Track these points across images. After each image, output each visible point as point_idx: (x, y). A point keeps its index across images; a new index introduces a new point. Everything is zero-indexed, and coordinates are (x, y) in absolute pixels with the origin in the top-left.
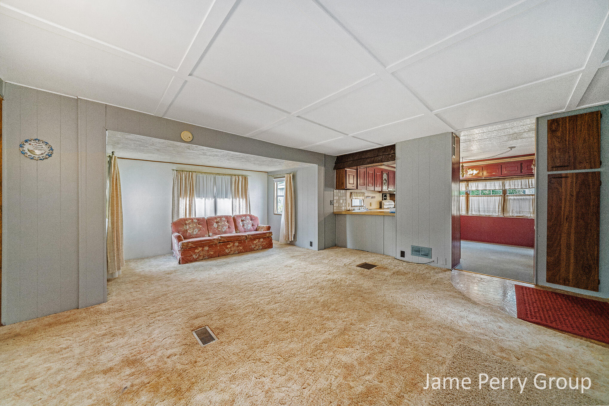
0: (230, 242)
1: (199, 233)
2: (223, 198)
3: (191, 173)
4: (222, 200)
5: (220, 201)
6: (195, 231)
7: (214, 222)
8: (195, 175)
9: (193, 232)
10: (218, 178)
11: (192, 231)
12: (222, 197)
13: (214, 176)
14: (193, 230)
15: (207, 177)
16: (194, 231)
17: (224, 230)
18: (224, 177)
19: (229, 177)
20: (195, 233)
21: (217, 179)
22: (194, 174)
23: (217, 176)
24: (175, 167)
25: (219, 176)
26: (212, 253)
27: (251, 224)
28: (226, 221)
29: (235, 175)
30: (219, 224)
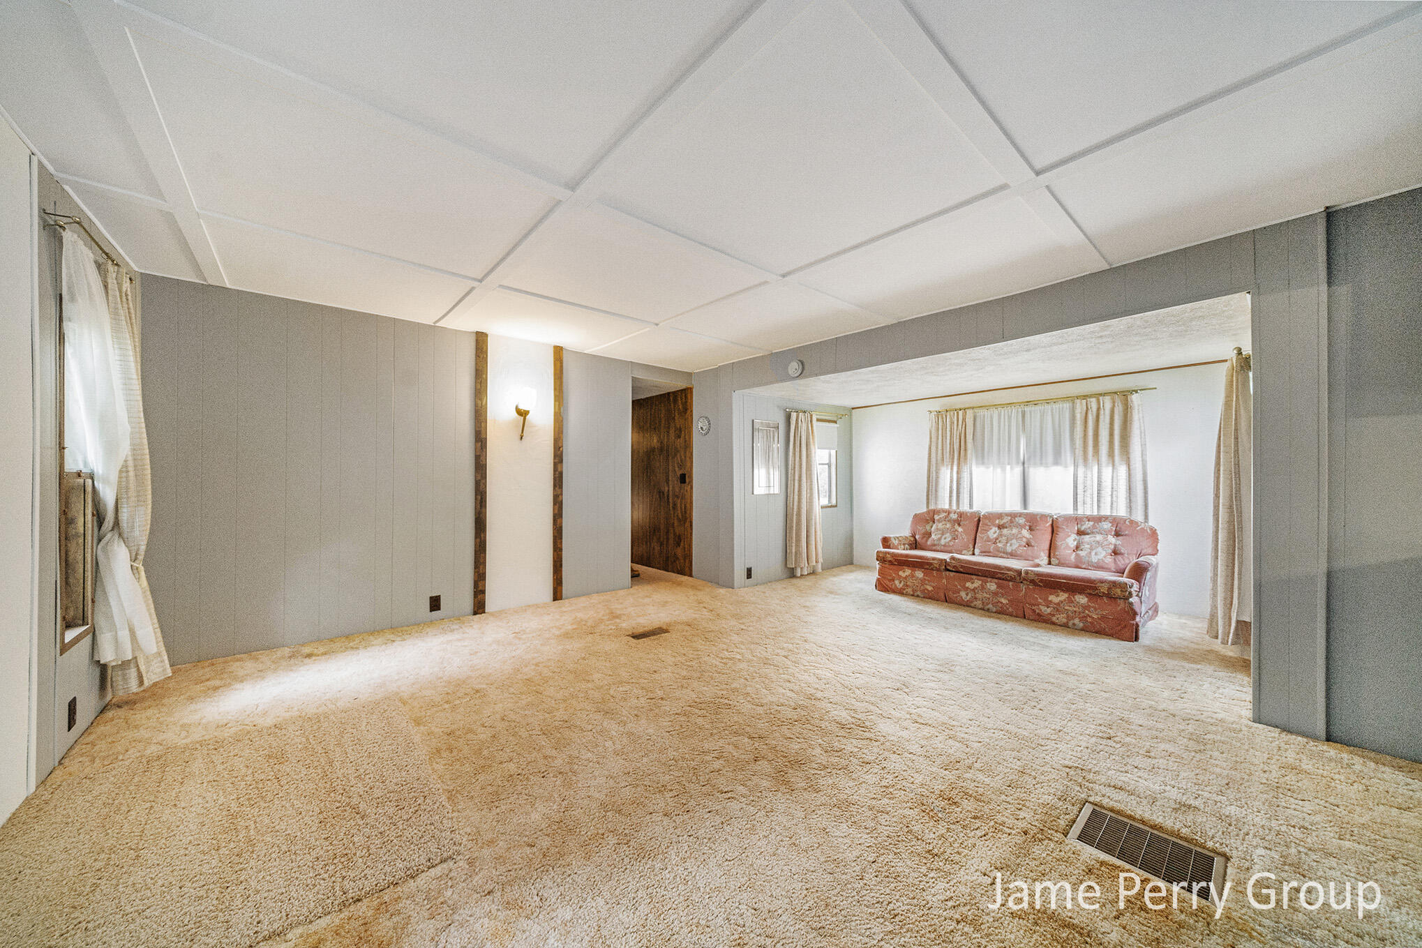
0: (974, 577)
1: (951, 543)
2: (1047, 466)
3: (961, 413)
4: (1042, 469)
5: (1038, 475)
6: (945, 538)
7: (994, 525)
8: (972, 416)
9: (940, 539)
10: (1031, 415)
11: (940, 536)
12: (1041, 464)
13: (1020, 410)
14: (943, 534)
15: (999, 416)
16: (944, 536)
17: (1009, 549)
18: (1048, 407)
19: (1067, 405)
20: (943, 542)
21: (1027, 416)
22: (970, 413)
23: (1027, 409)
24: (936, 405)
25: (1034, 408)
26: (930, 588)
27: (1113, 547)
28: (1027, 528)
29: (1085, 397)
30: (1005, 531)
